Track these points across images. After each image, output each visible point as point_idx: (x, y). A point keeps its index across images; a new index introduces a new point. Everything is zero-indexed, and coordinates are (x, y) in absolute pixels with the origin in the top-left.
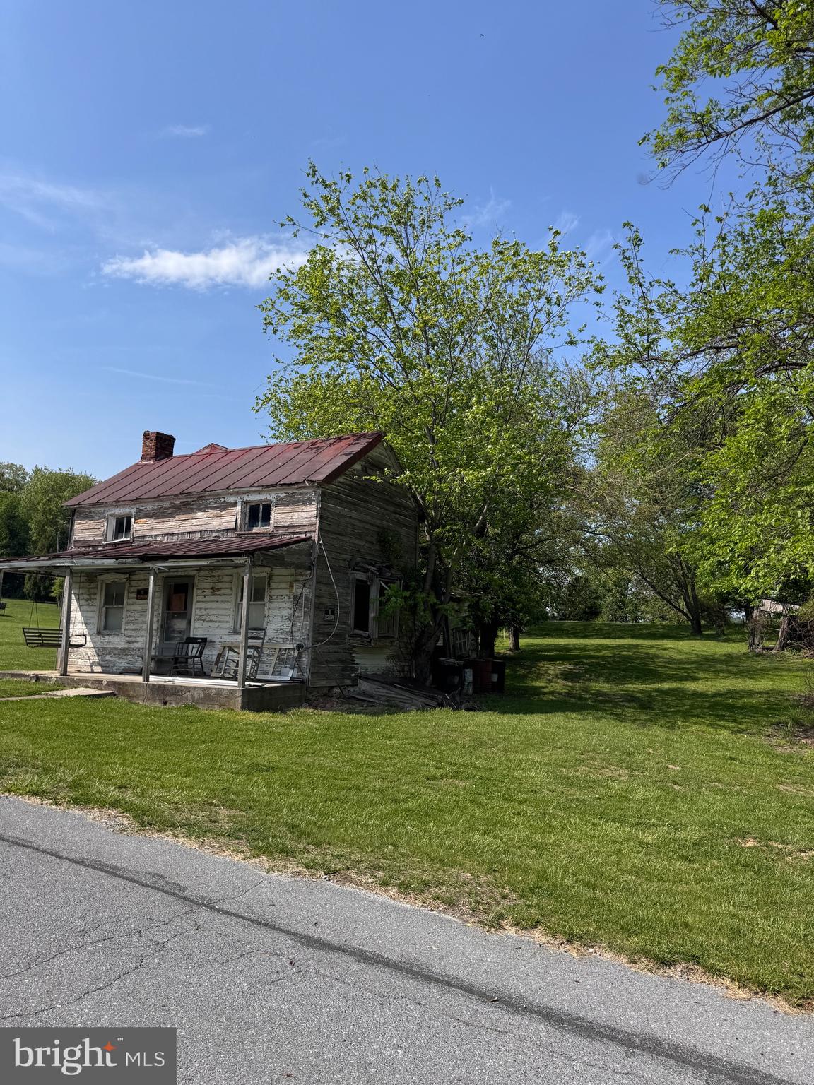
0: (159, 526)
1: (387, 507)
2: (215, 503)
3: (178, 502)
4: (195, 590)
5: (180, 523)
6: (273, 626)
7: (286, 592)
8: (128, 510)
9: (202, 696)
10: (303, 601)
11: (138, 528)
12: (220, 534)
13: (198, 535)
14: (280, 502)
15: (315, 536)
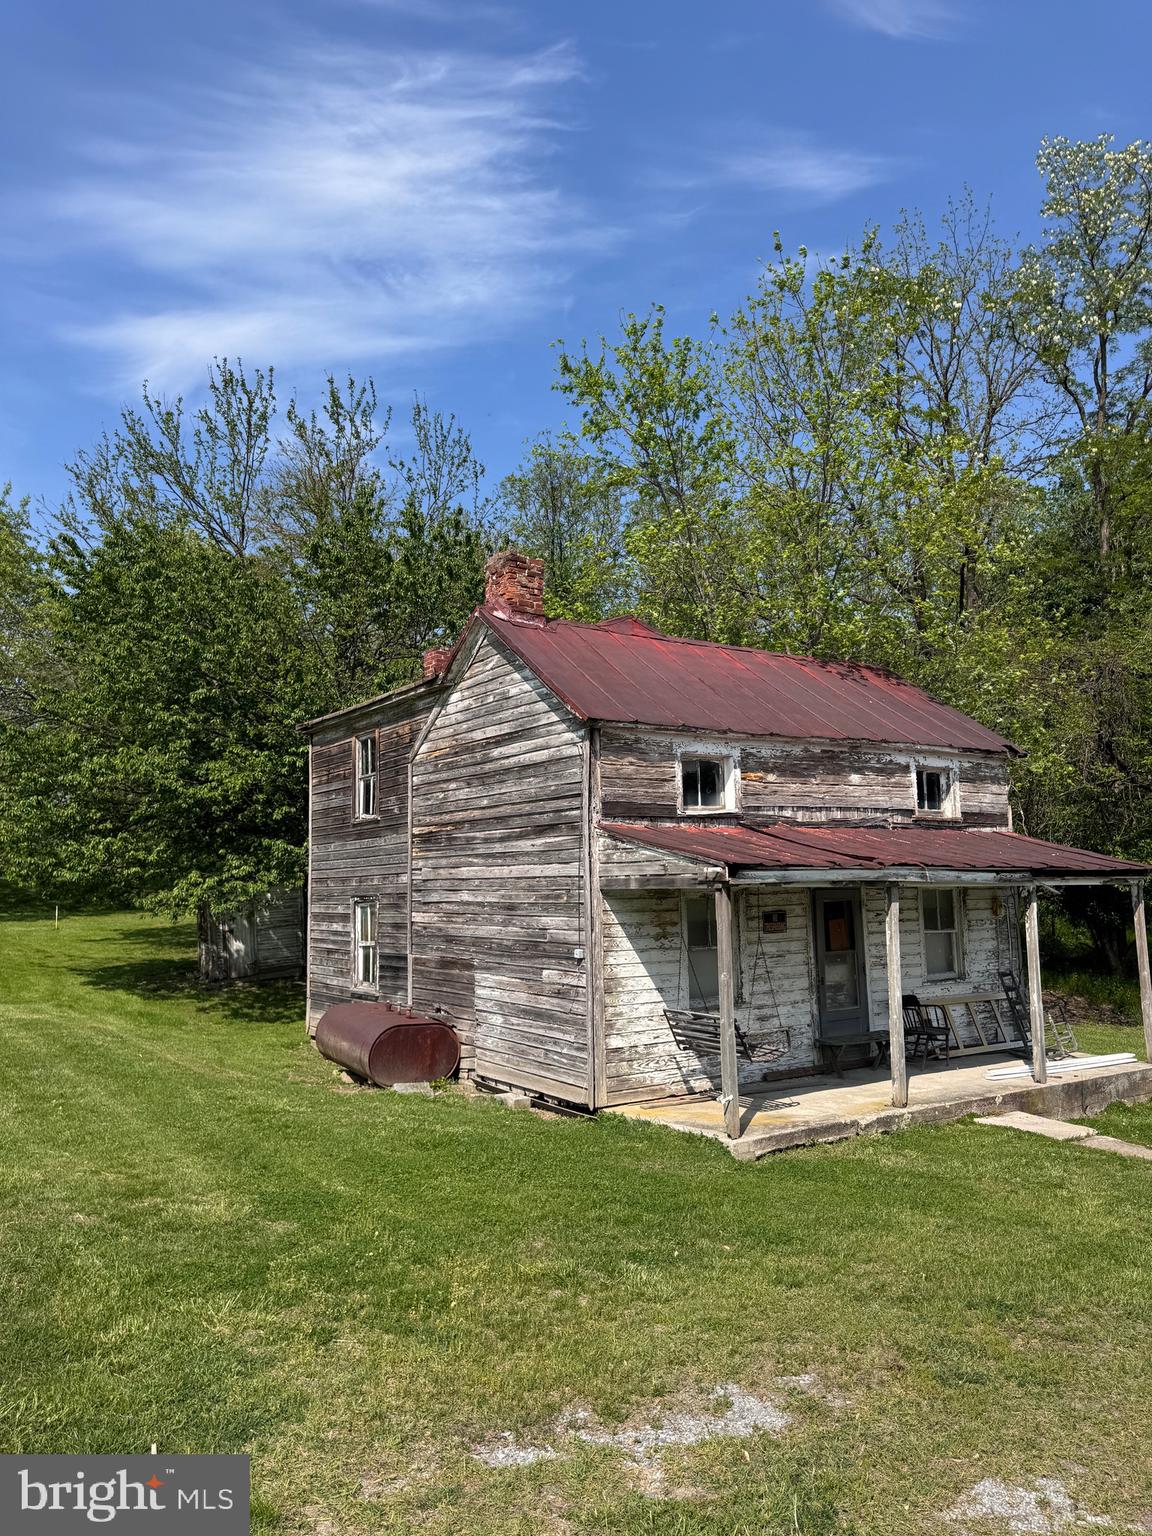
0: (788, 790)
2: (878, 762)
3: (818, 750)
4: (864, 910)
5: (824, 788)
8: (724, 751)
10: (1007, 927)
11: (750, 790)
12: (888, 816)
14: (964, 775)
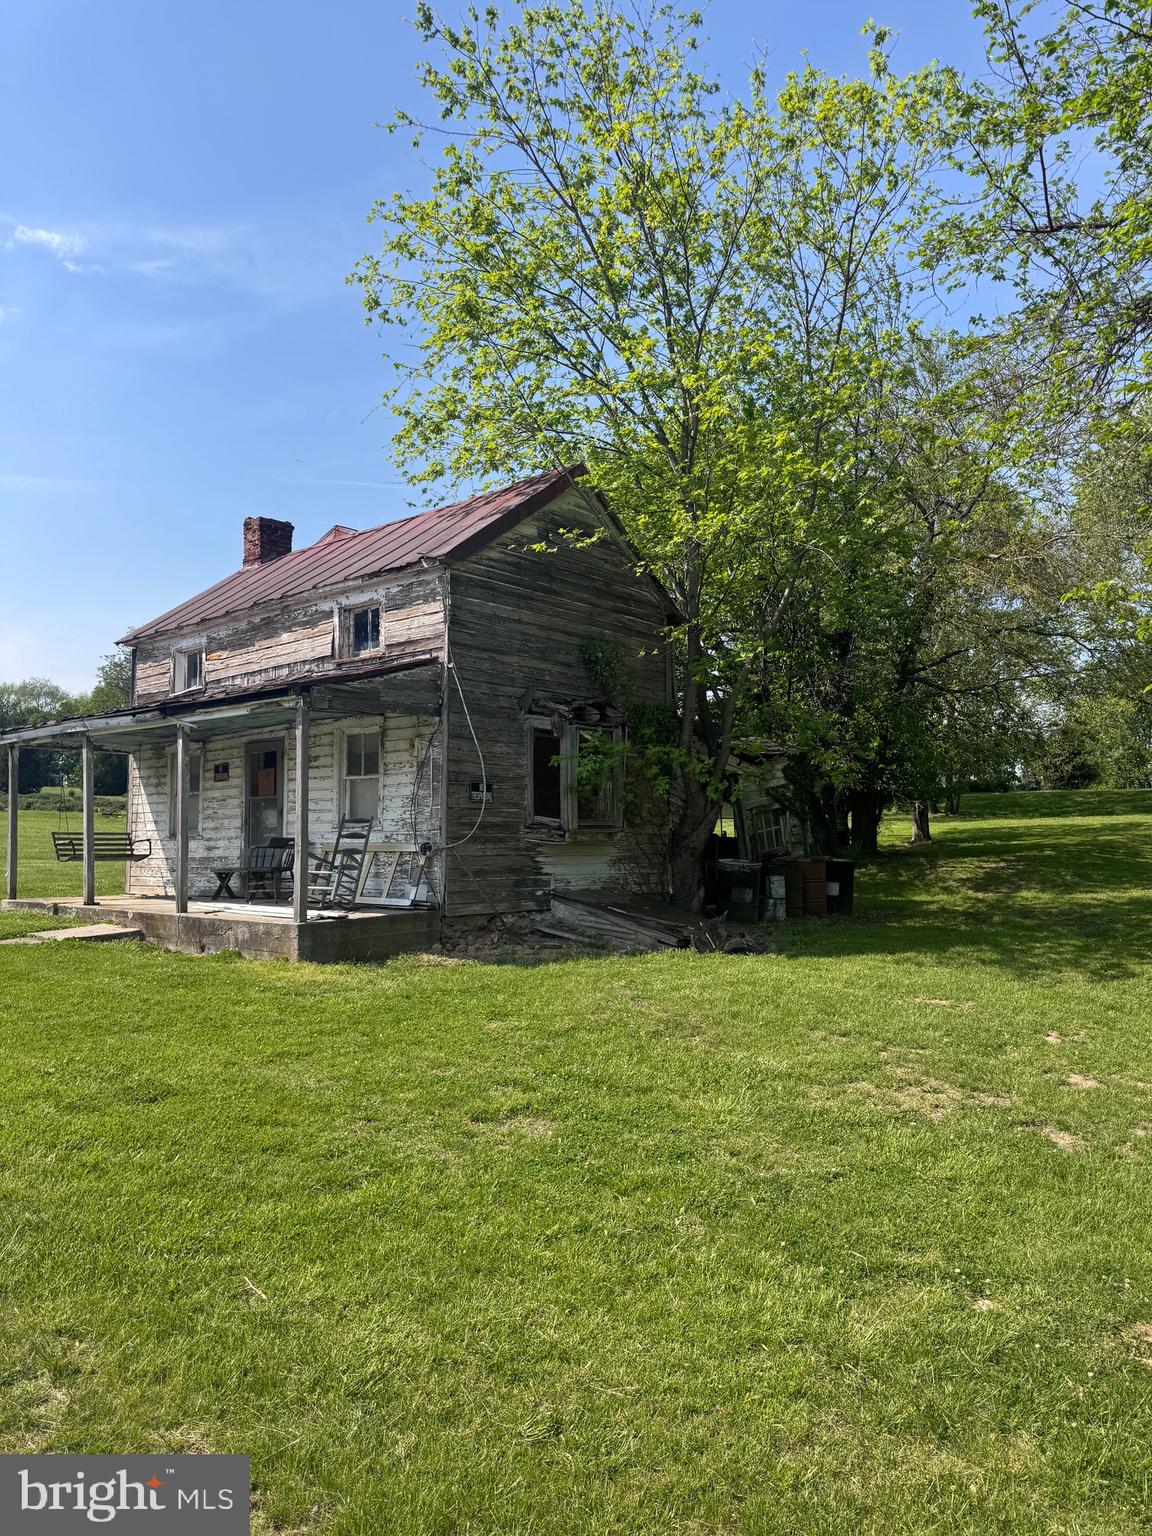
0: (236, 661)
1: (597, 601)
2: (305, 615)
3: (257, 620)
4: (286, 760)
5: (261, 653)
6: (391, 815)
7: (405, 757)
8: (197, 641)
9: (247, 935)
10: (430, 770)
11: (211, 668)
12: (313, 666)
13: (285, 671)
14: (391, 603)
15: (443, 656)
